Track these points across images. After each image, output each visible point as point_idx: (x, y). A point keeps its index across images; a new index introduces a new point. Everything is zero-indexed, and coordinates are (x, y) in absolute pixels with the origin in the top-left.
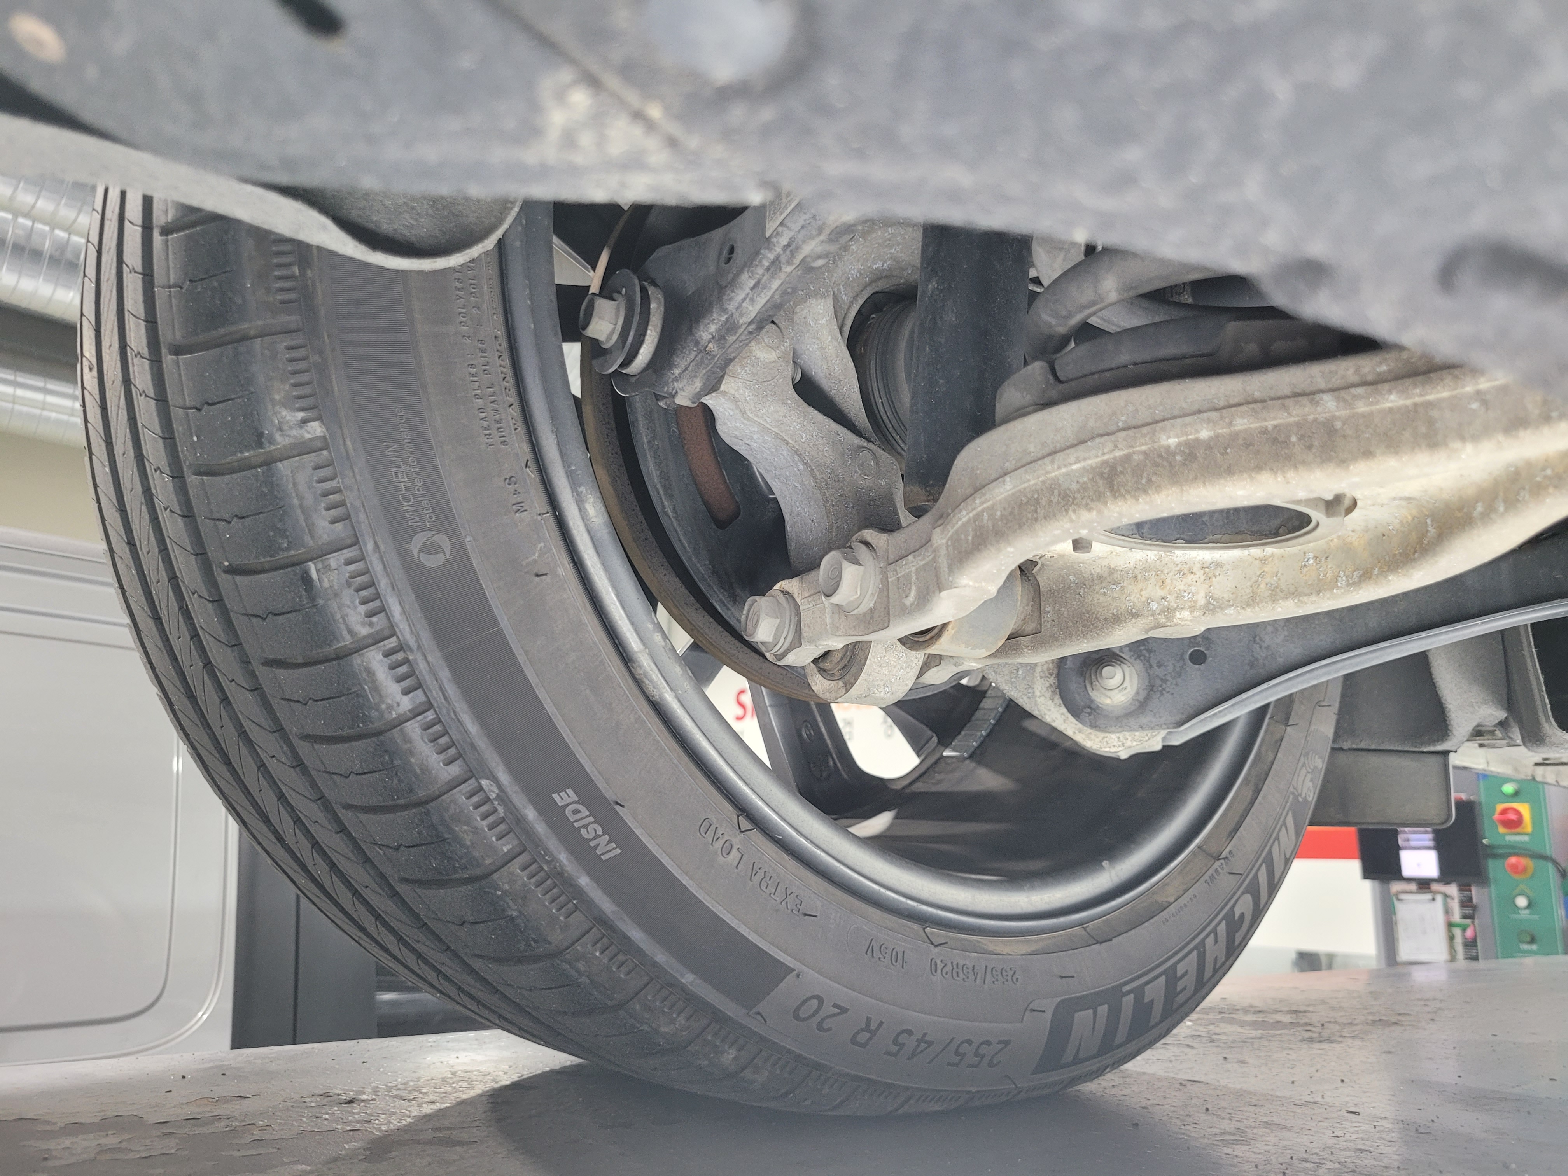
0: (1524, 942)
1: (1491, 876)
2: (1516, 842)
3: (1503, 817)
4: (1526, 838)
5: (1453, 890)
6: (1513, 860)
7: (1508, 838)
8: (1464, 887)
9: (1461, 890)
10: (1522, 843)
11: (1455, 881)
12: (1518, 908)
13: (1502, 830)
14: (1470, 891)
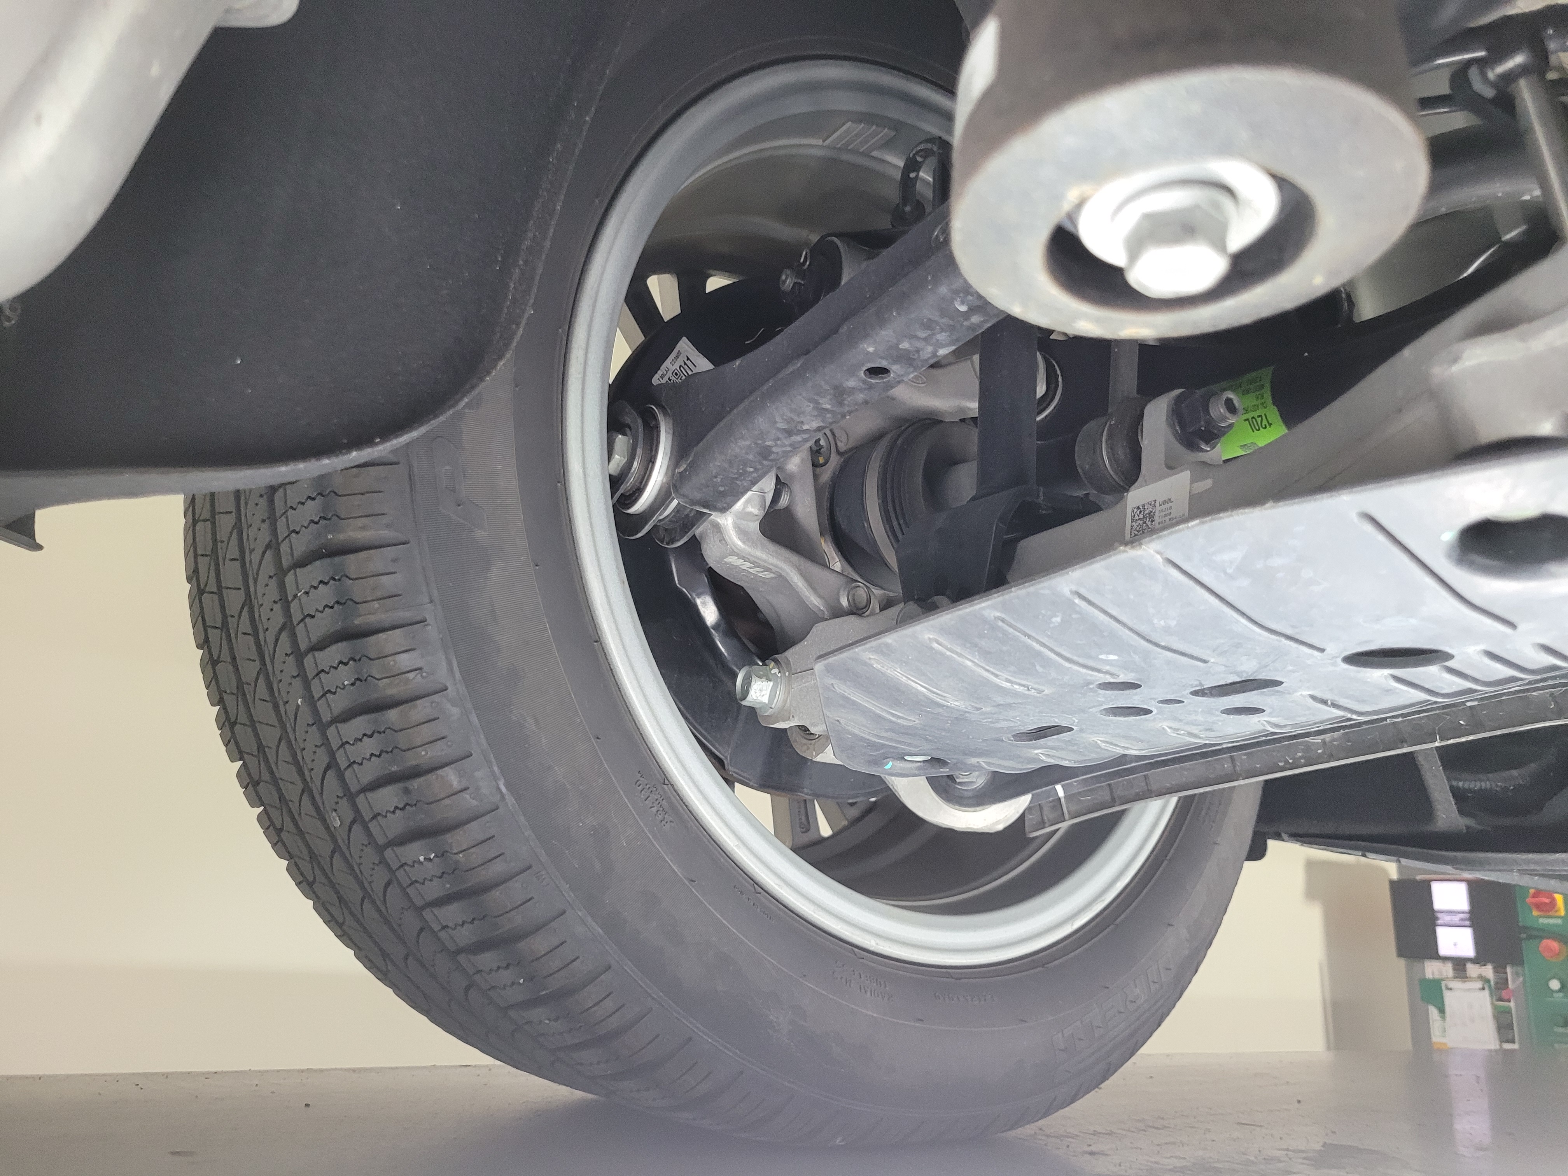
0: (1558, 1026)
1: (1525, 959)
2: (1548, 924)
3: (1536, 900)
4: (1559, 921)
5: (1488, 971)
6: (1546, 942)
7: (1541, 920)
8: (1499, 969)
9: (1496, 971)
10: (1554, 925)
11: (1489, 962)
12: (1553, 991)
13: (1535, 913)
14: (1506, 973)
